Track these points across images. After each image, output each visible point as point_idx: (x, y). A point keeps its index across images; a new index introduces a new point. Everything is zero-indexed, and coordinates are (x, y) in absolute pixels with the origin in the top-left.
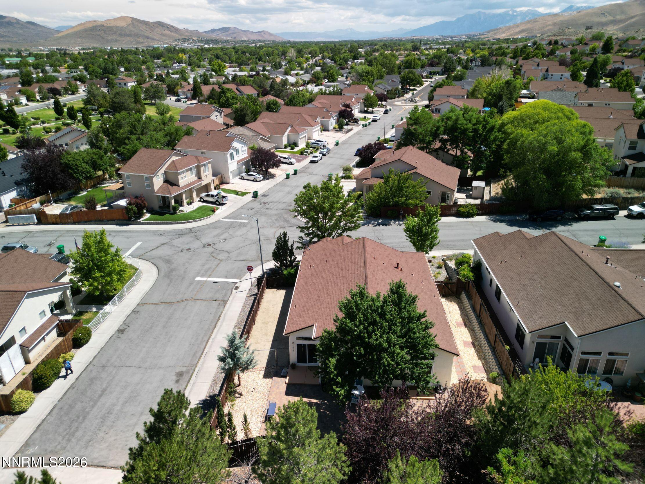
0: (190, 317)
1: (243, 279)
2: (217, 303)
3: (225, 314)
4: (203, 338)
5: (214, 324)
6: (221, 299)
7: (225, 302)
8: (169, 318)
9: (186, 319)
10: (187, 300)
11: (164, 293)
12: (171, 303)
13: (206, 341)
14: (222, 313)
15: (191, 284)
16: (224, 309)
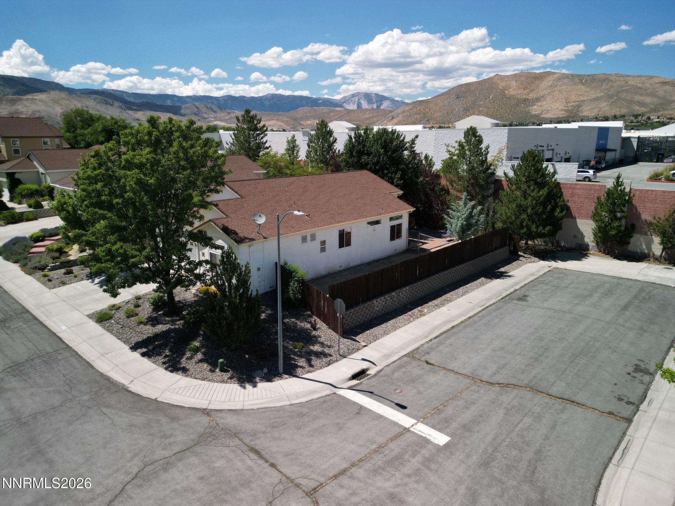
0: (493, 350)
1: (328, 390)
2: (427, 357)
3: (427, 337)
4: (480, 320)
5: (454, 330)
6: (415, 363)
7: (411, 355)
8: (536, 360)
9: (503, 349)
10: (492, 384)
11: (553, 427)
12: (535, 390)
13: (477, 316)
14: (431, 340)
15: (466, 427)
16: (422, 345)
